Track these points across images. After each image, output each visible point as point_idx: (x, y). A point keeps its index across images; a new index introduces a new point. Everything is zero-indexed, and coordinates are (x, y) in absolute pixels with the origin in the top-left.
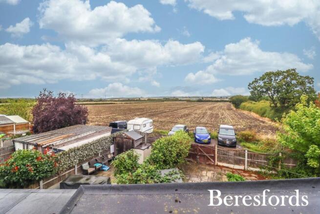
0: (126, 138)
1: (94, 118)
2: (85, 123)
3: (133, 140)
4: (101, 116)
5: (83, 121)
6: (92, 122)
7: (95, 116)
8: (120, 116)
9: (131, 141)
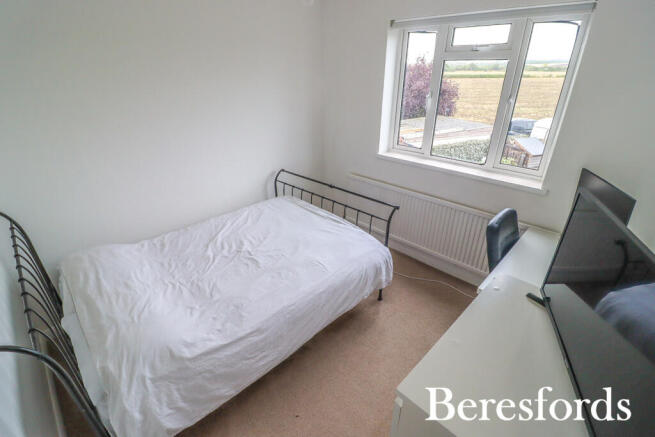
0: (515, 149)
1: (468, 108)
2: (449, 114)
3: (527, 155)
4: (485, 106)
5: (447, 109)
6: (462, 116)
7: (473, 103)
8: (530, 110)
9: (523, 156)
